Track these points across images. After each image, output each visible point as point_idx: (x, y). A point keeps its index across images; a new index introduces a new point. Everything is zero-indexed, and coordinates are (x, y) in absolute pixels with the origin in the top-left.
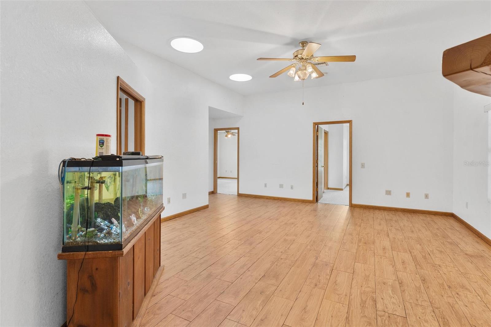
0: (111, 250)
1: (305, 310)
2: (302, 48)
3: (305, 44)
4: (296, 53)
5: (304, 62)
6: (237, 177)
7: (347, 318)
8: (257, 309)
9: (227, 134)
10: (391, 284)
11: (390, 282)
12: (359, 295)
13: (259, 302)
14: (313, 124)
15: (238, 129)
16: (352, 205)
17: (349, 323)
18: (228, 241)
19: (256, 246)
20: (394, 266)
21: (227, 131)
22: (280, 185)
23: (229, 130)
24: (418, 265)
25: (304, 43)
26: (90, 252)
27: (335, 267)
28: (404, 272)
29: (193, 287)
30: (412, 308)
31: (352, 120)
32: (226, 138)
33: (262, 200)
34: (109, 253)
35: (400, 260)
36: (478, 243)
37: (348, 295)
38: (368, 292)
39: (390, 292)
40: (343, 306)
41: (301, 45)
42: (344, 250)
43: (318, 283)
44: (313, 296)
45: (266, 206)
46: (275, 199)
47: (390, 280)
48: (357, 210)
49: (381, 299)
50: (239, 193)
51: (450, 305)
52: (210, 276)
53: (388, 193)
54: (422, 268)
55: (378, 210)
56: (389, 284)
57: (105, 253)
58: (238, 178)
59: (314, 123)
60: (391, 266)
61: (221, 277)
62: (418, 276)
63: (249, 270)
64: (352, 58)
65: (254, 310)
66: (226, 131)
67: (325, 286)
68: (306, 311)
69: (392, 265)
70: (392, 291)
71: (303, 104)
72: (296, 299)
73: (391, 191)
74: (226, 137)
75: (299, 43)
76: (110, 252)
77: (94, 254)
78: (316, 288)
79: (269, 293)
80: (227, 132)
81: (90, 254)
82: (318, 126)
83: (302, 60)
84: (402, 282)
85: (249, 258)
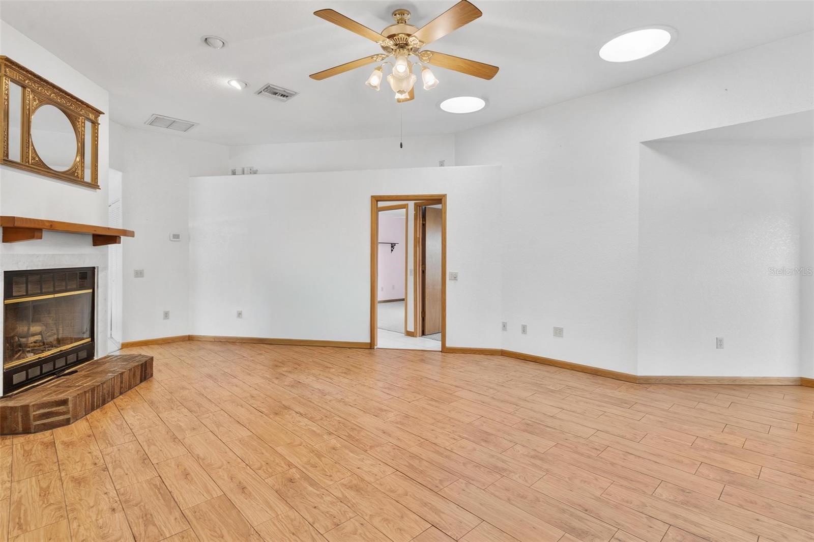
10: (187, 432)
11: (189, 434)
20: (197, 458)
24: (158, 485)
28: (178, 457)
35: (194, 477)
39: (182, 424)
47: (190, 436)
60: (201, 455)
69: (201, 459)
70: (180, 426)
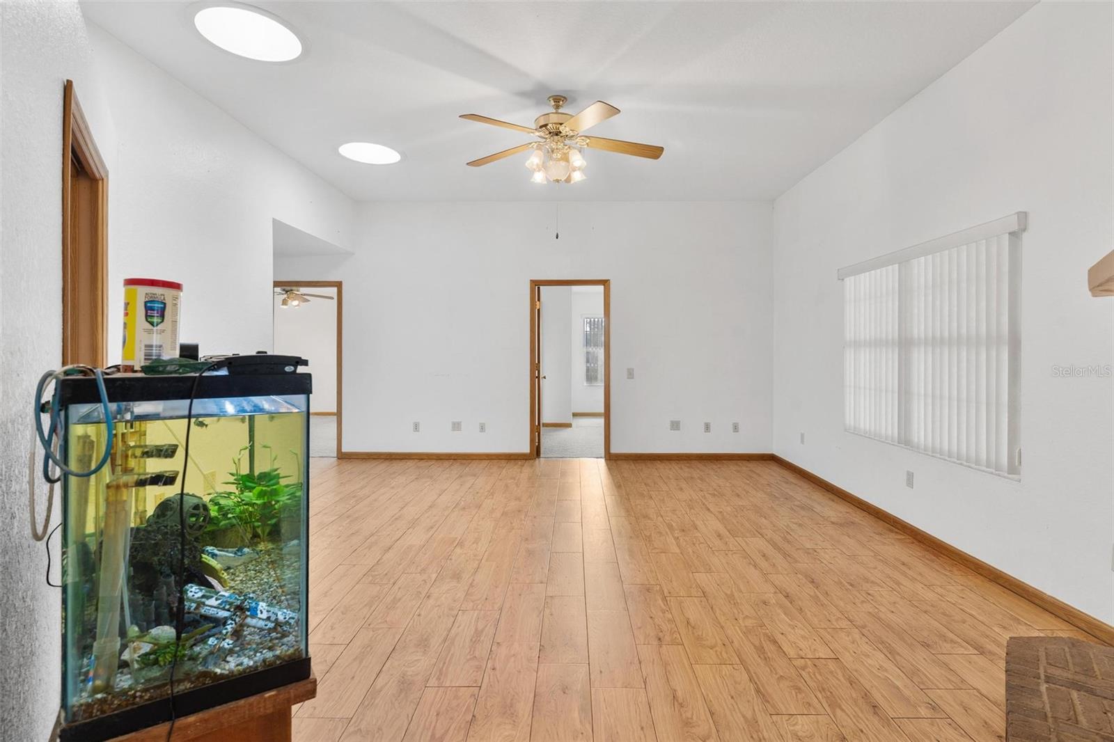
0: (270, 689)
1: (677, 701)
2: (554, 111)
3: (561, 102)
4: (542, 117)
5: (559, 143)
6: (335, 411)
7: (758, 691)
8: (582, 733)
9: (285, 296)
12: (743, 637)
13: (576, 715)
14: (531, 284)
15: (339, 285)
16: (610, 457)
17: (768, 702)
18: (392, 581)
19: (474, 580)
21: (289, 288)
22: (454, 424)
23: (294, 288)
25: (559, 100)
26: (191, 719)
27: (666, 591)
29: (380, 729)
30: (832, 637)
31: (609, 280)
32: (285, 307)
33: (410, 463)
34: (265, 699)
36: (833, 501)
37: (727, 643)
38: (753, 627)
40: (734, 668)
41: (552, 103)
42: (657, 553)
43: (660, 634)
44: (669, 665)
45: (431, 477)
46: (441, 459)
48: (625, 466)
49: (781, 635)
50: (342, 452)
51: (874, 616)
52: (405, 685)
53: (675, 425)
54: (796, 561)
55: (659, 462)
56: (771, 602)
57: (251, 705)
58: (339, 414)
59: (531, 280)
61: (439, 679)
62: (799, 576)
63: (498, 643)
64: (654, 152)
65: (577, 737)
66: (284, 290)
67: (675, 636)
68: (680, 701)
71: (557, 238)
72: (645, 683)
73: (679, 421)
74: (283, 304)
75: (550, 97)
76: (267, 695)
77: (206, 721)
78: (664, 646)
79: (579, 685)
80: (287, 292)
81: (188, 726)
82: (539, 288)
83: (556, 137)
84: (787, 593)
85: (476, 612)
